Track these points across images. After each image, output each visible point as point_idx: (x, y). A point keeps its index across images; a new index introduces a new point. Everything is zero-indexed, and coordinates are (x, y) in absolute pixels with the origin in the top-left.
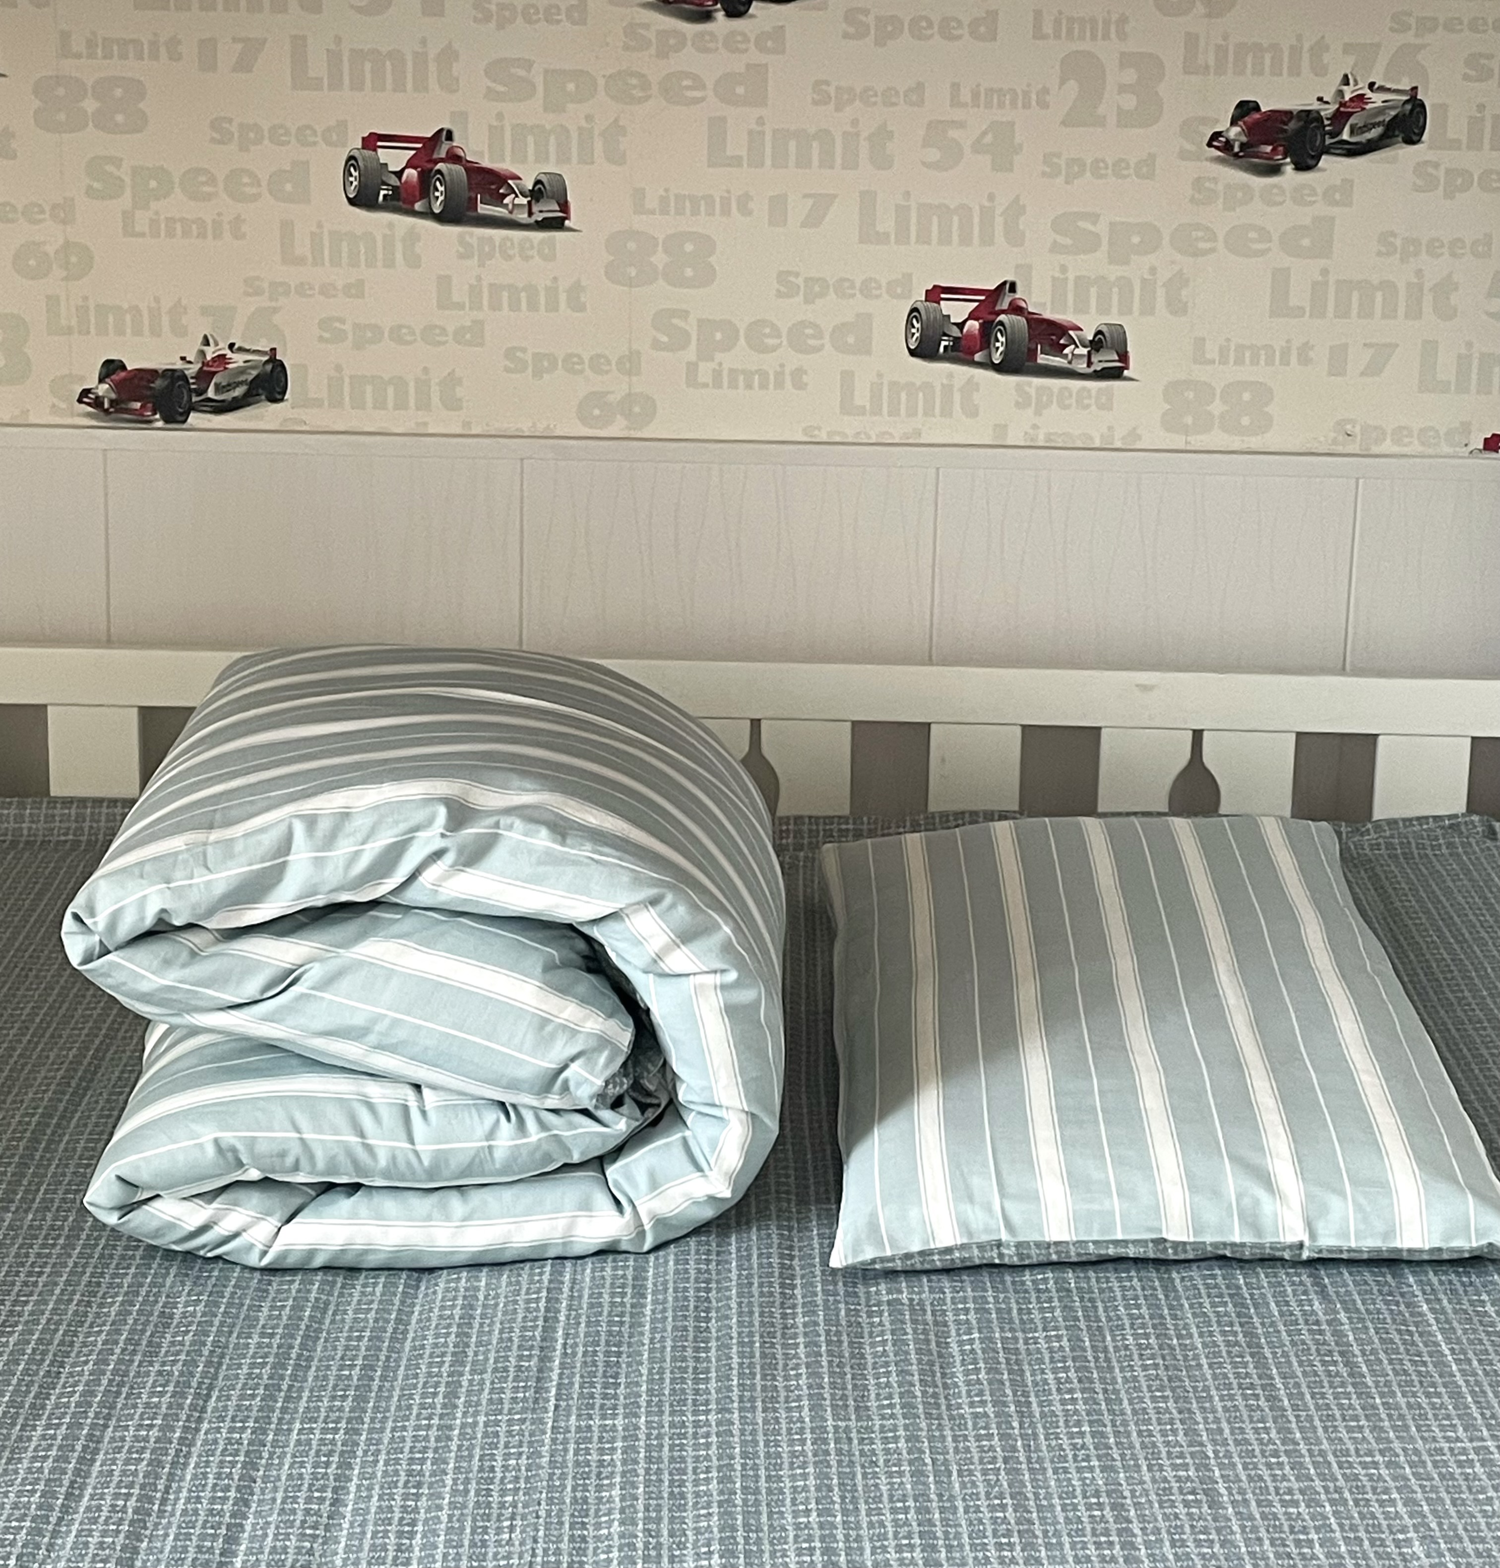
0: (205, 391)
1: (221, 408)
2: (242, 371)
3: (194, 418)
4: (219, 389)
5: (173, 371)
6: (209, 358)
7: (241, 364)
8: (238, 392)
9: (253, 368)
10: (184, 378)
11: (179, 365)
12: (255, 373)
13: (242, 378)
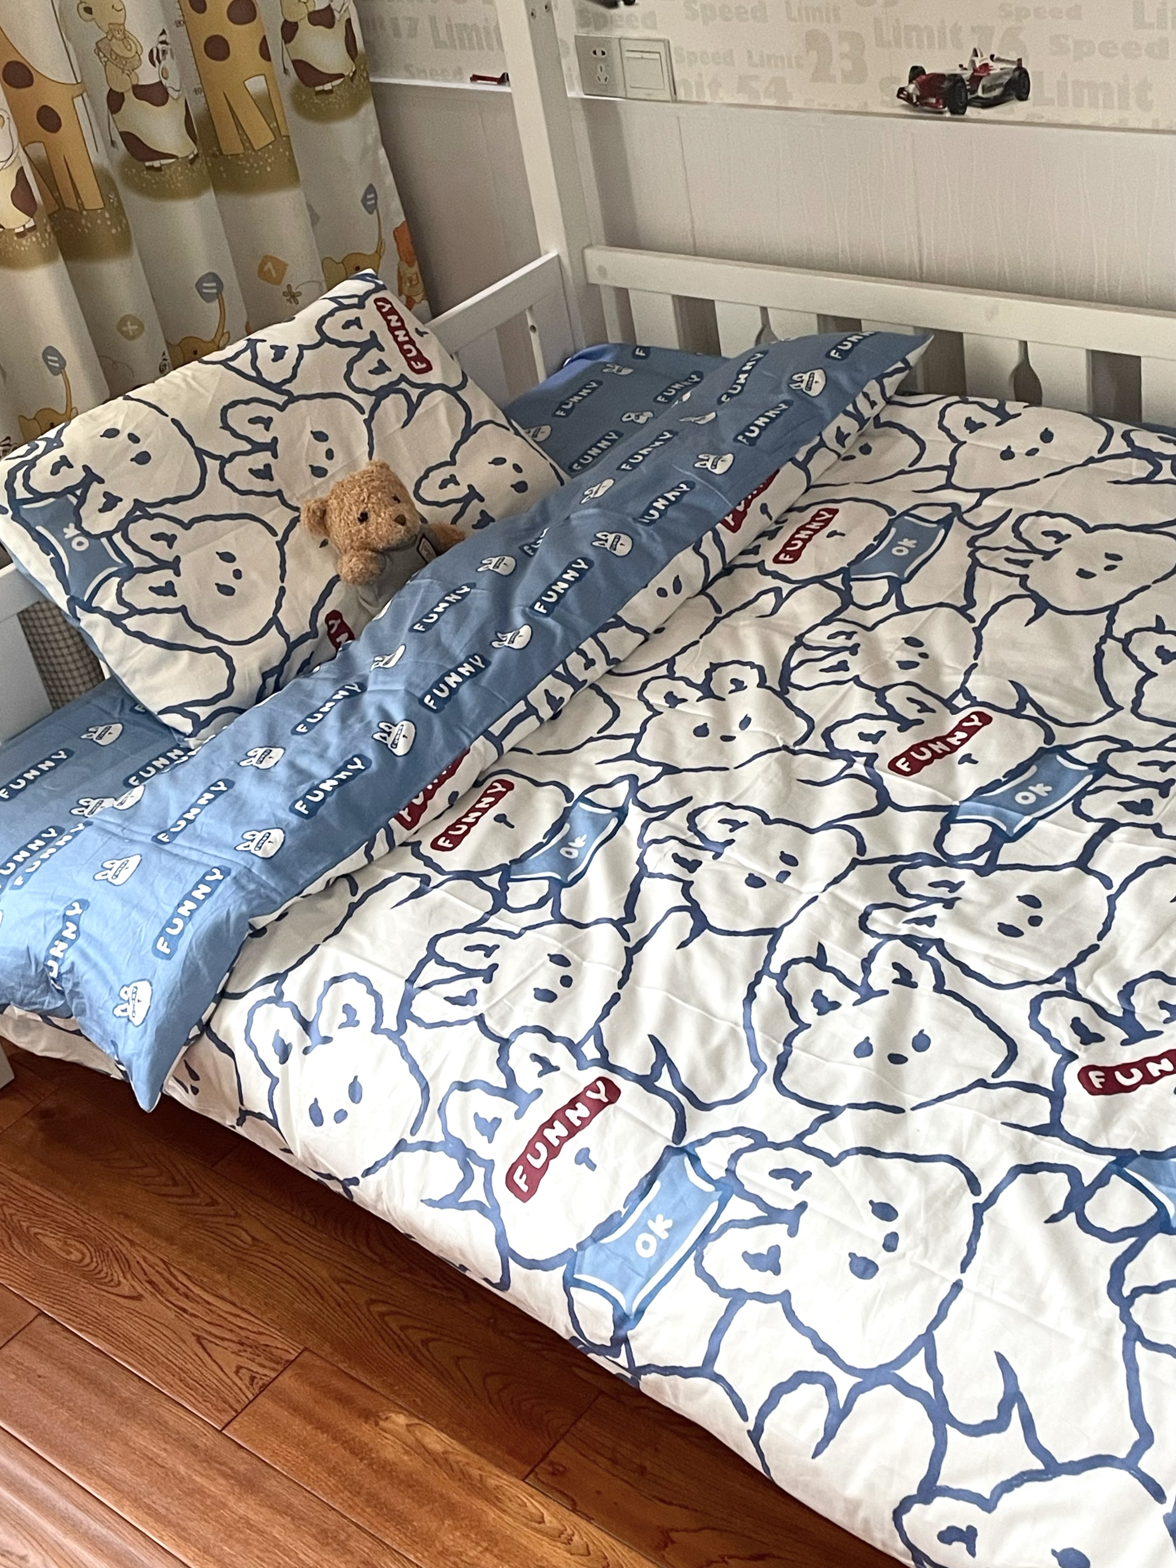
0: (976, 91)
1: (987, 104)
2: (1000, 76)
3: (970, 112)
4: (984, 90)
5: (956, 75)
6: (978, 65)
7: (998, 71)
8: (997, 92)
9: (1006, 74)
10: (962, 80)
11: (958, 71)
12: (1008, 78)
13: (1000, 81)
